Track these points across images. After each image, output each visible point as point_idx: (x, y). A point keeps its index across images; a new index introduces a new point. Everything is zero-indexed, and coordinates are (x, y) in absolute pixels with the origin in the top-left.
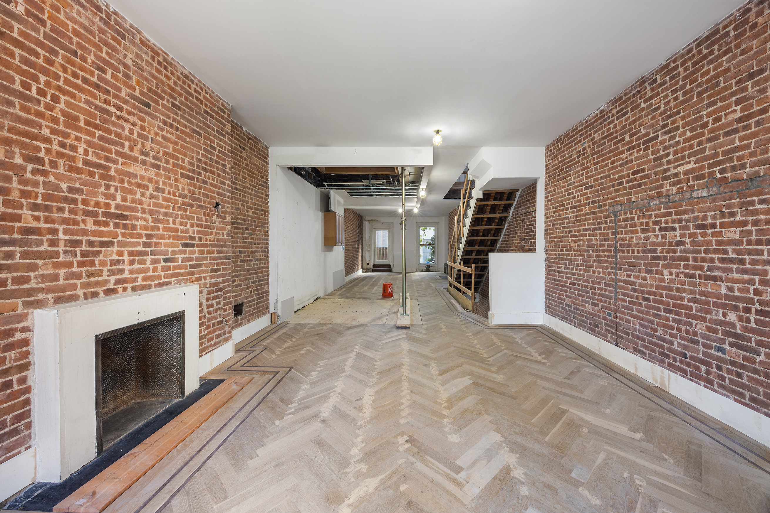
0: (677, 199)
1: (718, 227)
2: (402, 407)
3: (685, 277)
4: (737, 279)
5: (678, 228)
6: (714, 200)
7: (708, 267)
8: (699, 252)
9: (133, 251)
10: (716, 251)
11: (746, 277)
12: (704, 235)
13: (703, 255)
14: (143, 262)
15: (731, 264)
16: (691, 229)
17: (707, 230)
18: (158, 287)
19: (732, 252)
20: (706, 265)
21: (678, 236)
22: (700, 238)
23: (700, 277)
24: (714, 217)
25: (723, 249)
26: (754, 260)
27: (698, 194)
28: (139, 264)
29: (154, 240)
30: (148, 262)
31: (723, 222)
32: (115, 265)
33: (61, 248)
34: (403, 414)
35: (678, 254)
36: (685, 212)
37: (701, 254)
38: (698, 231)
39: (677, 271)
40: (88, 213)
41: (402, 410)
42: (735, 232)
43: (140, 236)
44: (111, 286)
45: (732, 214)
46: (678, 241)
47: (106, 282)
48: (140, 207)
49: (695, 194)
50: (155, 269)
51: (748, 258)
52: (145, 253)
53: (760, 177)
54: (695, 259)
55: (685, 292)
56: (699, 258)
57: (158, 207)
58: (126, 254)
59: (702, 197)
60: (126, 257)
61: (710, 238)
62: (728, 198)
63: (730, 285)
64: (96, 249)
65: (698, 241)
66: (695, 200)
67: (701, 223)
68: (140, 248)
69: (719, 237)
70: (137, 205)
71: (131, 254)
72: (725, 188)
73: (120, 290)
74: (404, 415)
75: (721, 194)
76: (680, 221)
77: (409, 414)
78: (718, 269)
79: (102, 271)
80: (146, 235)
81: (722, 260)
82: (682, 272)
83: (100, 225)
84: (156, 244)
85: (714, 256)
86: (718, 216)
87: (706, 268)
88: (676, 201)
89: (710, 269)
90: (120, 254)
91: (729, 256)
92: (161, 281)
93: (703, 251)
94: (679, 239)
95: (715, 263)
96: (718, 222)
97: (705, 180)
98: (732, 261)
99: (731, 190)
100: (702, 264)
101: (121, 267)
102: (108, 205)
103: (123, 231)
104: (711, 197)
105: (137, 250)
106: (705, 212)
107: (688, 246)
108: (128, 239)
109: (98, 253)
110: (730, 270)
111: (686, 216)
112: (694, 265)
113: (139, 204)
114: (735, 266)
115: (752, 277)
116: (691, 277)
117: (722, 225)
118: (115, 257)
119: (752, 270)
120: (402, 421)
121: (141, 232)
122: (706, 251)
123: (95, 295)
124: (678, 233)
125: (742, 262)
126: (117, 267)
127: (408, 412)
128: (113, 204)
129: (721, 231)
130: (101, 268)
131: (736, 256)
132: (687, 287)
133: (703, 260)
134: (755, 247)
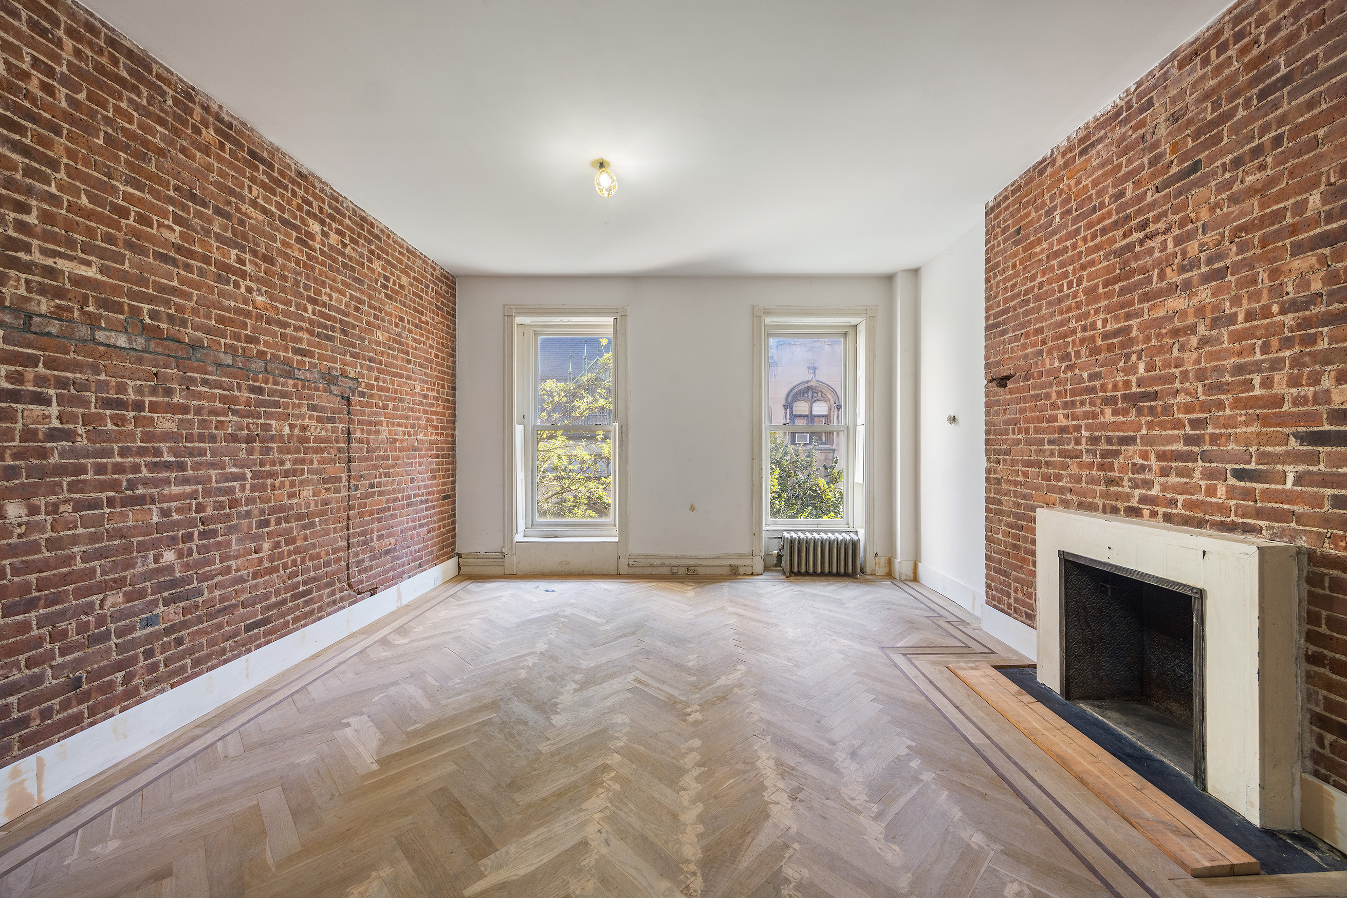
0: (54, 331)
1: (147, 410)
2: (696, 772)
3: (75, 510)
4: (176, 495)
5: (54, 399)
6: (140, 361)
7: (128, 481)
8: (109, 453)
9: (1164, 452)
10: (142, 452)
11: (188, 489)
12: (119, 421)
13: (118, 459)
14: (1188, 473)
15: (166, 471)
16: (93, 406)
17: (126, 413)
18: (1219, 530)
19: (168, 453)
20: (123, 478)
21: (54, 417)
22: (110, 426)
23: (111, 502)
24: (139, 390)
25: (153, 447)
26: (197, 462)
27: (108, 338)
28: (1177, 475)
29: (1210, 430)
30: (1197, 474)
31: (156, 402)
32: (1138, 473)
33: (1083, 447)
34: (695, 756)
35: (54, 459)
36: (76, 366)
37: (113, 457)
38: (108, 412)
39: (53, 499)
40: (1107, 401)
41: (700, 765)
42: (173, 421)
43: (1179, 425)
44: (1134, 503)
45: (169, 392)
46: (55, 429)
47: (1128, 497)
48: (1177, 372)
49: (100, 336)
50: (1211, 491)
51: (189, 461)
52: (1190, 457)
53: (203, 348)
54: (100, 469)
55: (74, 544)
56: (109, 467)
57: (1218, 359)
58: (1153, 457)
59: (115, 347)
60: (1153, 462)
61: (131, 427)
62: (162, 364)
63: (165, 505)
64: (1114, 448)
65: (106, 432)
66: (102, 348)
67: (115, 396)
68: (1179, 447)
69: (148, 427)
70: (1173, 370)
71: (1161, 457)
72: (157, 345)
73: (1146, 513)
74: (694, 754)
75: (150, 353)
76: (62, 383)
77: (684, 755)
78: (146, 483)
79: (1122, 479)
80: (1191, 421)
81: (153, 467)
82: (66, 501)
83: (1119, 414)
84: (1214, 438)
85: (137, 460)
86: (147, 390)
87: (124, 484)
88: (49, 334)
89: (132, 485)
90: (1145, 456)
91: (163, 459)
92: (1228, 519)
93: (116, 452)
94: (56, 423)
95: (140, 472)
96: (147, 400)
97: (121, 317)
98: (168, 466)
99: (167, 352)
100: (116, 476)
101: (1148, 476)
102: (1127, 384)
103: (1149, 418)
104: (133, 353)
105: (1173, 451)
106: (123, 377)
107: (82, 442)
108: (1156, 432)
109: (1117, 454)
110: (167, 482)
111: (78, 375)
112: (98, 480)
113: (1176, 367)
114: (174, 475)
115: (194, 487)
116: (90, 507)
117: (154, 407)
118: (1138, 460)
119: (196, 477)
120: (697, 743)
121: (1181, 416)
122: (123, 453)
123: (1115, 510)
124: (54, 410)
125: (182, 467)
126: (1142, 476)
127: (686, 759)
128: (1133, 379)
129: (151, 417)
130: (1121, 475)
131: (173, 459)
132: (81, 530)
133: (119, 469)
134: (197, 444)
